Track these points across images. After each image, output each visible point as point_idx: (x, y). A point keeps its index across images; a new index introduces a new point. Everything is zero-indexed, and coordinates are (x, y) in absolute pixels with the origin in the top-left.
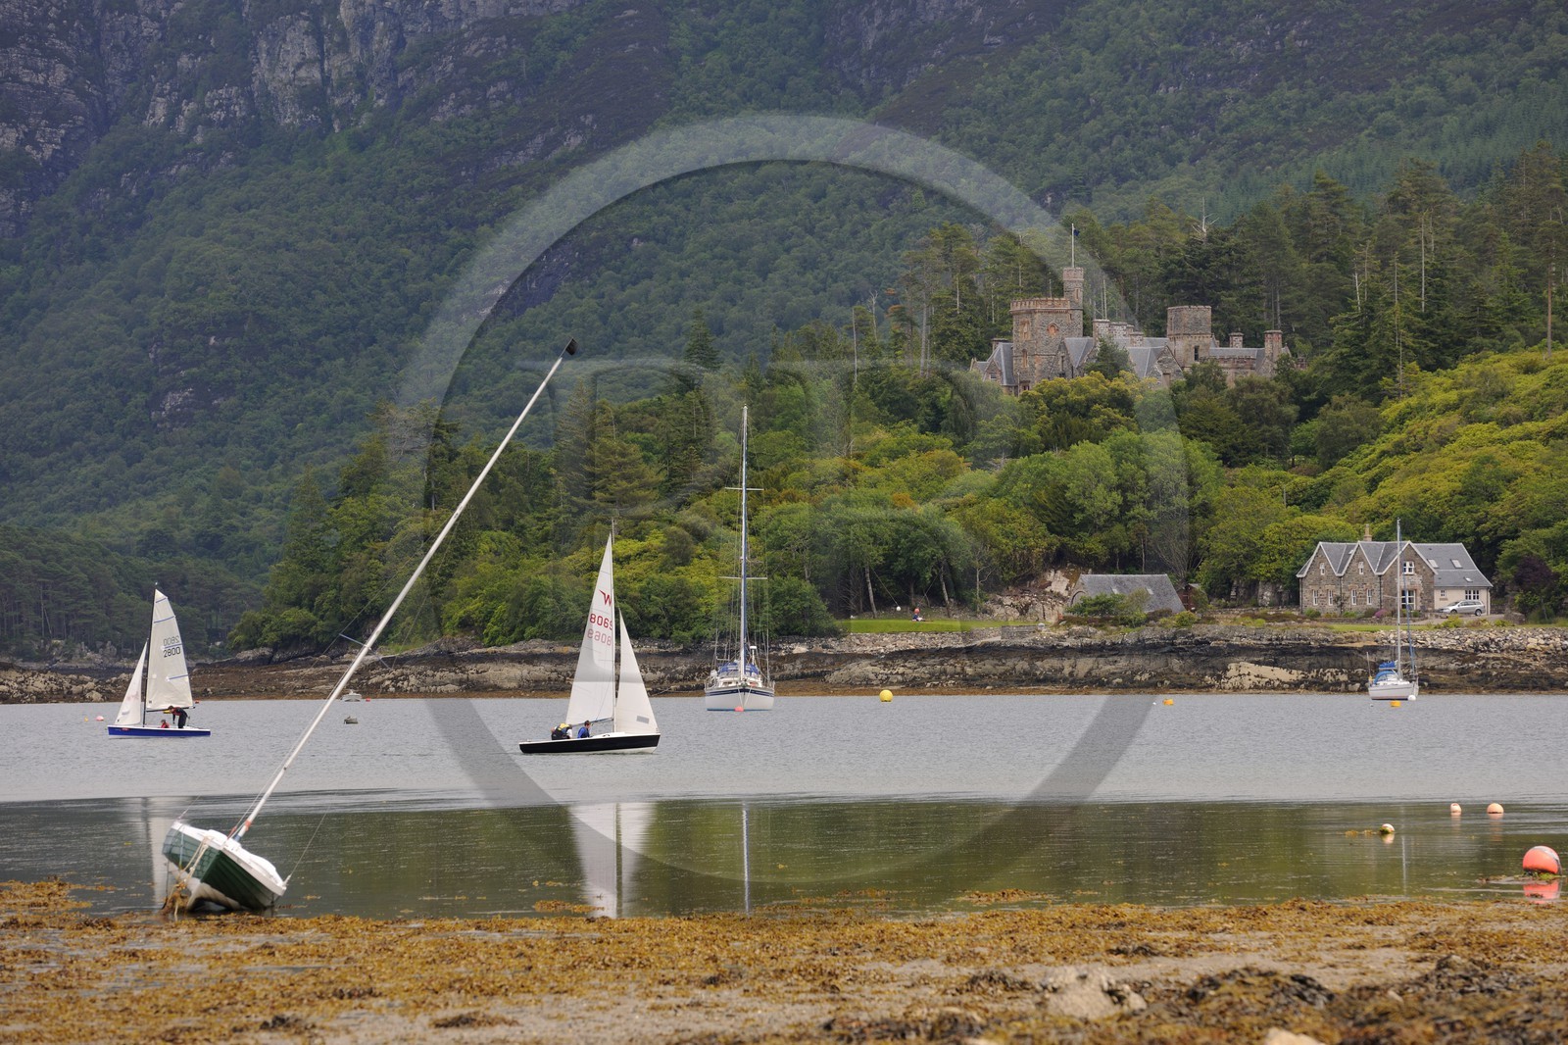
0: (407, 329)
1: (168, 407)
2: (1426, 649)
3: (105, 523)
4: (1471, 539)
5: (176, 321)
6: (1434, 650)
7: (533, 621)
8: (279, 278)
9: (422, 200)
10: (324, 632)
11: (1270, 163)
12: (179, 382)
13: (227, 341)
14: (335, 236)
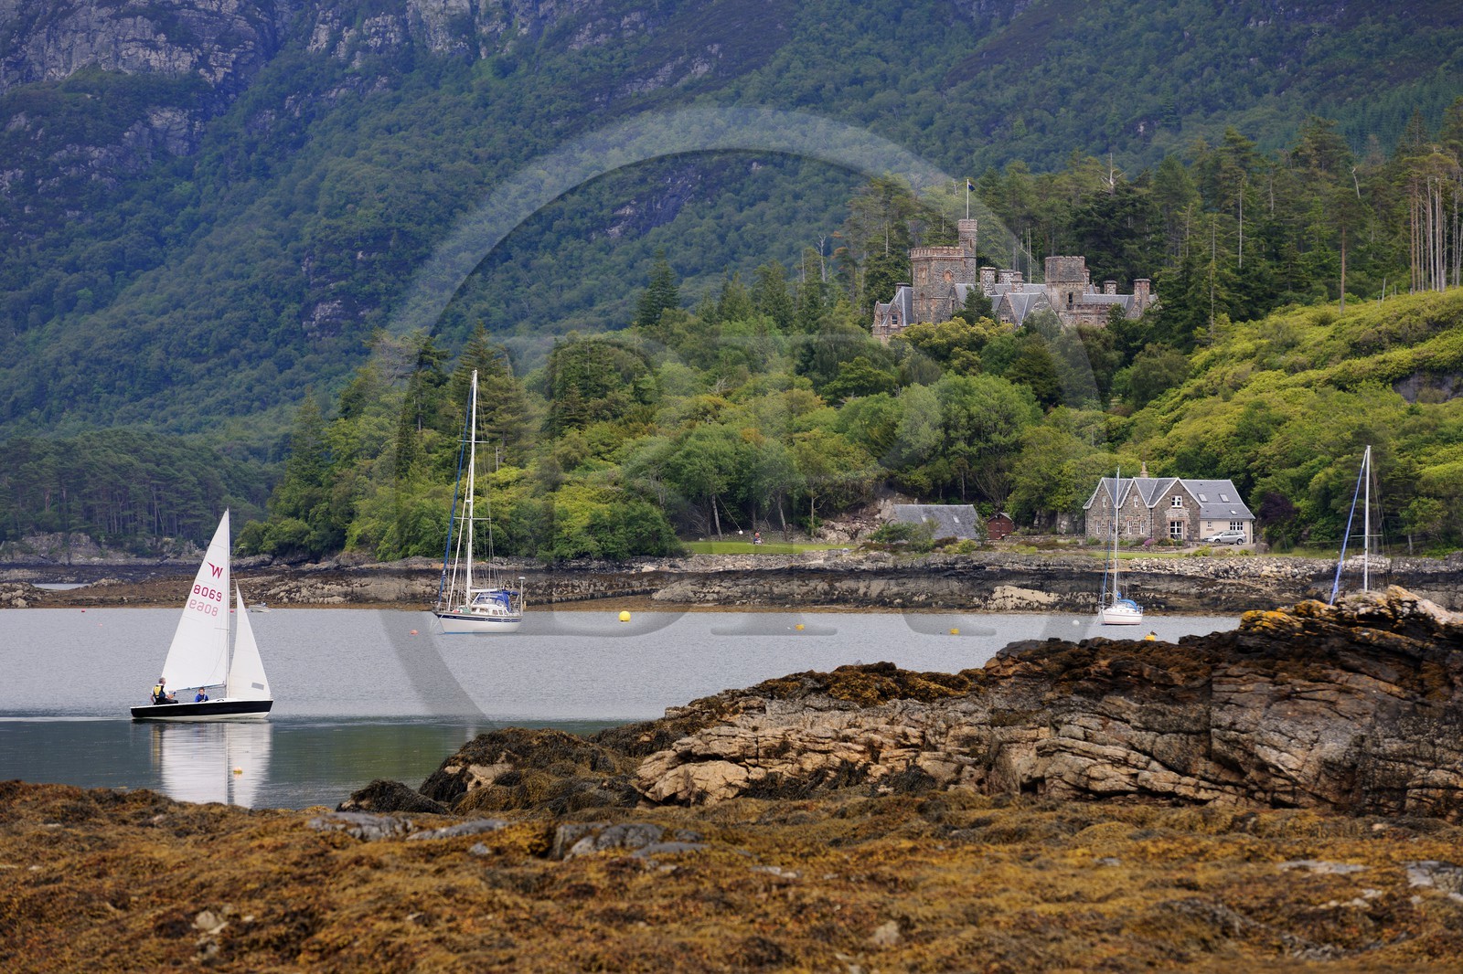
0: (540, 246)
1: (318, 317)
2: (1172, 575)
3: (247, 426)
4: (1242, 476)
5: (327, 237)
6: (1179, 576)
7: (416, 540)
8: (423, 197)
9: (558, 124)
10: (316, 542)
11: (1351, 95)
12: (328, 294)
13: (374, 255)
14: (476, 158)
